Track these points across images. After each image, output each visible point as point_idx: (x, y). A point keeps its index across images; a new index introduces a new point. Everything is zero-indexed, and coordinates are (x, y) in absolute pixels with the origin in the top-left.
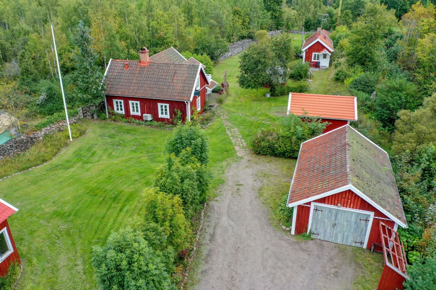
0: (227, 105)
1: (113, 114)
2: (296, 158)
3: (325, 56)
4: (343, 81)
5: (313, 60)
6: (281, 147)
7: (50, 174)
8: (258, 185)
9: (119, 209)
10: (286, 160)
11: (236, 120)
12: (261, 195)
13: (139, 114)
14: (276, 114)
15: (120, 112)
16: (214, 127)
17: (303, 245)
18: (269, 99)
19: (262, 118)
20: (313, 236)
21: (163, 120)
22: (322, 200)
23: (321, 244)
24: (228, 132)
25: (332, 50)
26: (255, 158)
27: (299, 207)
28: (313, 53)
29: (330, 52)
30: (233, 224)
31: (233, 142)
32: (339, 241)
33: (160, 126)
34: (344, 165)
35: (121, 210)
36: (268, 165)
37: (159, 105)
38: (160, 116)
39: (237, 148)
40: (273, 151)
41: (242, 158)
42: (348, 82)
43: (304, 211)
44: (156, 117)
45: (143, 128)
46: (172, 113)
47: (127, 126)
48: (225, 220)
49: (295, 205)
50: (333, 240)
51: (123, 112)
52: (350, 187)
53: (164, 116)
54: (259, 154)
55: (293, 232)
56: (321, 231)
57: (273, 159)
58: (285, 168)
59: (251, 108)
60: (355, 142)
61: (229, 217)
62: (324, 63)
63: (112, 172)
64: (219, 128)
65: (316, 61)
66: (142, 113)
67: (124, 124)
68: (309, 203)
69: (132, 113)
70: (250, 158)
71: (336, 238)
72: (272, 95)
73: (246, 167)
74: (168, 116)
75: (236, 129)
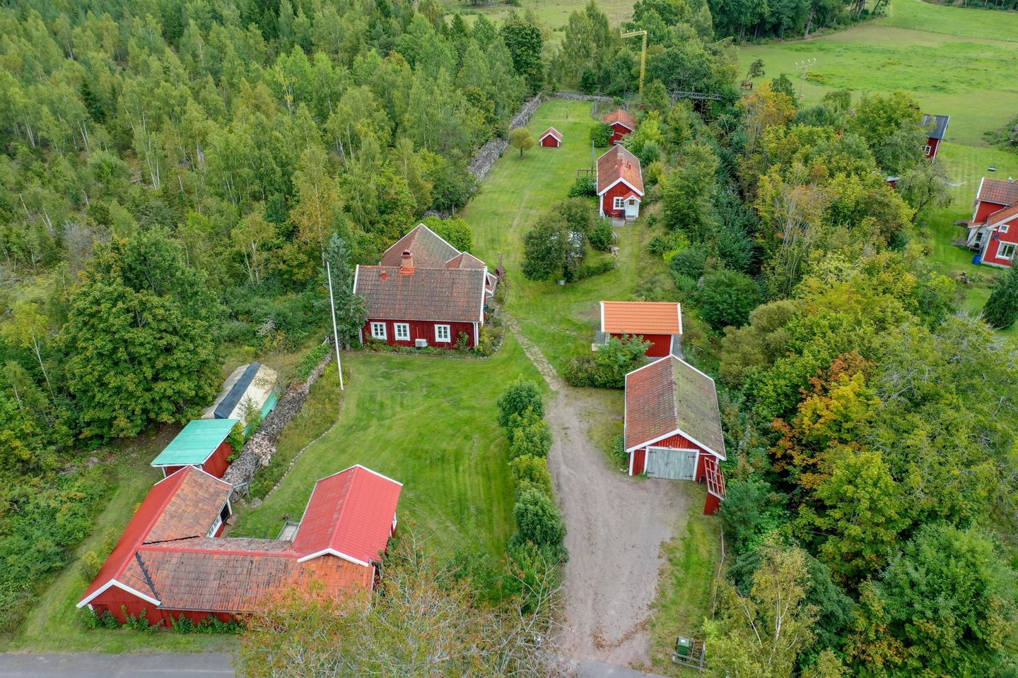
0: (511, 306)
1: (372, 342)
2: (623, 388)
3: (632, 202)
4: (661, 254)
5: (615, 208)
6: (601, 377)
7: (351, 437)
8: (585, 426)
9: (453, 470)
10: (607, 392)
11: (532, 333)
12: (591, 438)
13: (408, 338)
14: (580, 317)
15: (380, 337)
16: (508, 347)
17: (641, 484)
18: (564, 287)
19: (563, 326)
20: (649, 475)
21: (441, 345)
22: (656, 444)
23: (657, 482)
24: (528, 355)
25: (642, 194)
26: (571, 391)
27: (637, 452)
28: (615, 198)
29: (638, 196)
30: (573, 472)
31: (540, 369)
32: (672, 477)
33: (440, 354)
34: (671, 408)
35: (457, 471)
36: (589, 399)
37: (436, 326)
38: (438, 339)
39: (548, 379)
40: (593, 382)
41: (557, 392)
42: (668, 256)
43: (640, 454)
44: (432, 342)
45: (418, 359)
46: (455, 336)
47: (397, 358)
48: (563, 468)
49: (631, 450)
50: (667, 476)
51: (385, 337)
52: (678, 431)
53: (443, 340)
54: (575, 386)
55: (631, 473)
56: (656, 470)
57: (593, 390)
58: (609, 402)
59: (545, 310)
61: (567, 466)
62: (632, 211)
63: (419, 427)
64: (515, 349)
65: (619, 208)
66: (413, 337)
67: (389, 354)
68: (645, 448)
69: (397, 338)
70: (568, 392)
71: (669, 474)
72: (567, 281)
73: (566, 405)
74: (448, 340)
75: (536, 349)
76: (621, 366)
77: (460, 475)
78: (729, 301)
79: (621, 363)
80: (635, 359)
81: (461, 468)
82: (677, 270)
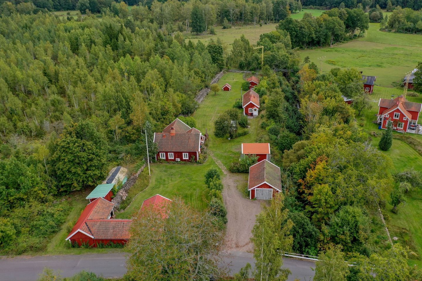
0: (210, 147)
1: (160, 160)
2: (248, 173)
3: (255, 110)
4: (265, 128)
5: (249, 112)
6: (241, 168)
8: (236, 185)
9: (190, 200)
10: (244, 174)
11: (218, 156)
12: (238, 189)
13: (173, 158)
14: (235, 150)
15: (163, 158)
16: (209, 161)
17: (254, 201)
18: (230, 140)
19: (229, 153)
20: (257, 199)
21: (185, 160)
22: (258, 187)
23: (259, 200)
24: (216, 163)
25: (259, 107)
26: (232, 175)
27: (252, 190)
28: (249, 109)
29: (257, 107)
30: (231, 199)
31: (220, 168)
33: (185, 164)
34: (264, 176)
36: (237, 177)
37: (183, 154)
38: (184, 158)
39: (223, 171)
40: (239, 171)
41: (226, 175)
42: (267, 128)
43: (253, 191)
44: (182, 159)
45: (176, 165)
46: (190, 157)
47: (169, 165)
48: (228, 198)
49: (250, 190)
50: (263, 199)
51: (165, 158)
52: (265, 182)
53: (186, 158)
54: (233, 172)
55: (250, 199)
56: (259, 196)
57: (239, 174)
58: (244, 177)
59: (223, 148)
60: (267, 166)
61: (229, 197)
62: (256, 113)
63: (177, 187)
64: (212, 161)
65: (251, 112)
66: (175, 158)
67: (166, 164)
68: (254, 189)
69: (169, 158)
70: (230, 175)
71: (264, 198)
72: (231, 138)
73: (229, 178)
74: (188, 158)
75: (219, 161)
76: (248, 165)
77: (192, 201)
78: (287, 142)
79: (248, 164)
80: (254, 162)
81: (192, 199)
82: (271, 133)
